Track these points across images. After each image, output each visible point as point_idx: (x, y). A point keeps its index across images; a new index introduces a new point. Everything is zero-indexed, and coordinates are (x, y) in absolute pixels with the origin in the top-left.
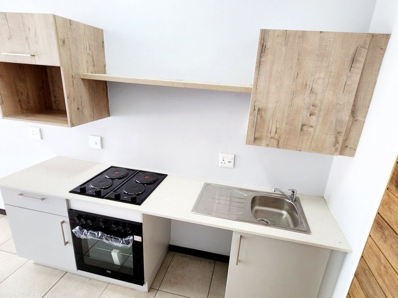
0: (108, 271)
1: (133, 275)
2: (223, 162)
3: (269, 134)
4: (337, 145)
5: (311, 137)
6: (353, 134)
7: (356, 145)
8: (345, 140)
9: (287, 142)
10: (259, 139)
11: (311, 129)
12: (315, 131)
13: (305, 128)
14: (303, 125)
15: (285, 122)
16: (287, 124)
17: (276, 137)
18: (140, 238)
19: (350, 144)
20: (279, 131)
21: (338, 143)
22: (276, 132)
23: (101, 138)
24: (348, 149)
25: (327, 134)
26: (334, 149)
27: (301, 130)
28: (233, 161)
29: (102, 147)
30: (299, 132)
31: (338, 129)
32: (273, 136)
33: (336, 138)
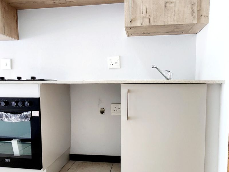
0: (7, 160)
1: (31, 158)
2: (111, 64)
3: (142, 15)
4: (194, 14)
5: (174, 11)
6: (204, 5)
7: (208, 13)
8: (199, 11)
9: (156, 19)
10: (134, 21)
11: (172, 5)
12: (175, 6)
13: (168, 5)
14: (166, 3)
15: (152, 3)
16: (153, 4)
17: (147, 16)
18: (38, 112)
19: (203, 13)
20: (149, 10)
21: (194, 12)
22: (147, 12)
23: (11, 60)
24: (203, 17)
25: (185, 7)
26: (192, 18)
27: (165, 7)
28: (118, 62)
29: (12, 68)
30: (164, 9)
31: (192, 1)
32: (145, 16)
33: (192, 8)
